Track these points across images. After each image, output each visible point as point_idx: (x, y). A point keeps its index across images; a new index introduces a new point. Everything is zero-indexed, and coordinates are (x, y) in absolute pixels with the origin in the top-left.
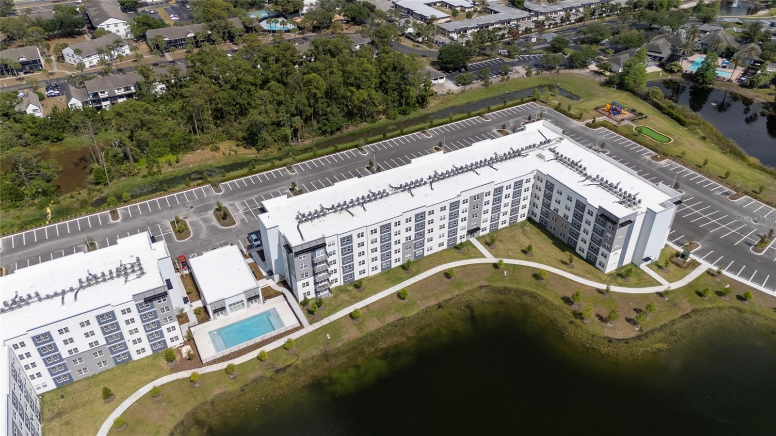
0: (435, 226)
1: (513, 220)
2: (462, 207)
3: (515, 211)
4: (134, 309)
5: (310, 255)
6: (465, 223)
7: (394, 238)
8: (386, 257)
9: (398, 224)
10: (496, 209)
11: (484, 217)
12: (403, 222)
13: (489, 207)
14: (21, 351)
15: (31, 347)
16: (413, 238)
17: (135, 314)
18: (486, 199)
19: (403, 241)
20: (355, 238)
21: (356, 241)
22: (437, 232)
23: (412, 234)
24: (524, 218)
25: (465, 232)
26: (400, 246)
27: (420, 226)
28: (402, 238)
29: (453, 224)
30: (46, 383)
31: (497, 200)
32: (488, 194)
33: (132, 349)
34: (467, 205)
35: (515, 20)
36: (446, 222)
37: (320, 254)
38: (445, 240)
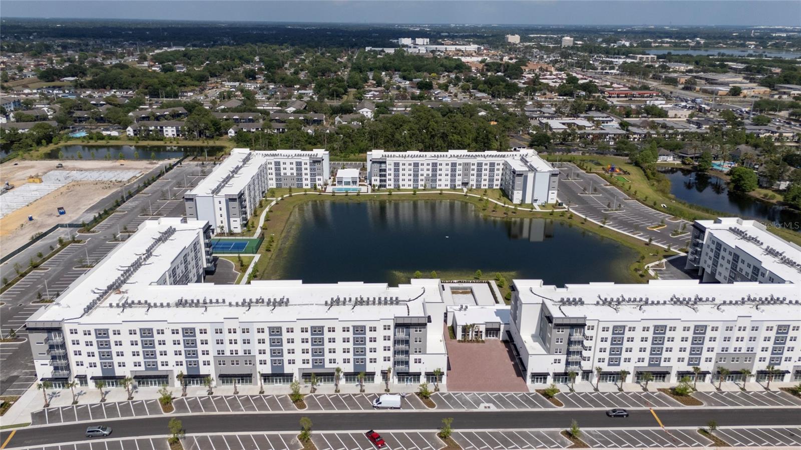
0: (443, 172)
1: (491, 186)
2: (458, 167)
3: (491, 180)
4: (308, 164)
5: (379, 165)
6: (460, 177)
7: (420, 172)
8: (416, 181)
9: (422, 165)
10: (479, 175)
11: (472, 177)
12: (425, 164)
13: (475, 172)
14: (269, 166)
15: (273, 166)
16: (430, 175)
17: (308, 166)
18: (472, 167)
19: (425, 175)
20: (401, 165)
21: (401, 167)
22: (443, 177)
23: (430, 173)
24: (498, 187)
25: (460, 183)
26: (423, 178)
27: (434, 170)
28: (425, 173)
29: (453, 175)
30: (272, 184)
31: (479, 170)
32: (473, 164)
33: (304, 182)
34: (461, 167)
35: (612, 134)
36: (449, 172)
37: (383, 166)
38: (449, 183)
